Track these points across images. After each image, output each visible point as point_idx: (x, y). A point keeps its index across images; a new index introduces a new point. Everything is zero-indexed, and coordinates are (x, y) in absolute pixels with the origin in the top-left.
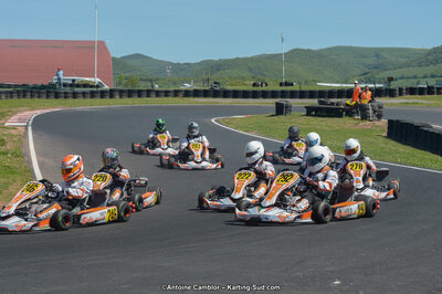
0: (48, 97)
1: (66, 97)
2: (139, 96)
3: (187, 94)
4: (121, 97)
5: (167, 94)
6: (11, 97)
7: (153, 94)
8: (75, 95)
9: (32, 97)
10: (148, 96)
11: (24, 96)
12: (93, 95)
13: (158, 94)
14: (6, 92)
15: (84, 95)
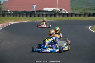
0: (27, 16)
1: (35, 16)
2: (68, 16)
3: (90, 15)
5: (80, 15)
6: (10, 16)
7: (74, 15)
8: (39, 16)
9: (20, 16)
10: (72, 16)
11: (16, 16)
12: (47, 15)
13: (76, 15)
15: (43, 15)
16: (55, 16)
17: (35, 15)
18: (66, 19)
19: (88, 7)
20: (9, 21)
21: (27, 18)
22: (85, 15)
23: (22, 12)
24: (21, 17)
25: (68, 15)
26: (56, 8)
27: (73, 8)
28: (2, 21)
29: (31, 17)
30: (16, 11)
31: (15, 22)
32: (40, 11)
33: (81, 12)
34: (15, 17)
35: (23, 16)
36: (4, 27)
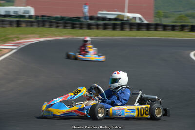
0: (65, 27)
1: (81, 28)
4: (131, 29)
5: (173, 28)
6: (32, 26)
7: (160, 28)
8: (89, 27)
9: (51, 26)
10: (156, 29)
11: (44, 26)
12: (105, 27)
13: (165, 28)
14: (27, 22)
15: (98, 27)
16: (122, 29)
17: (81, 25)
18: (144, 36)
19: (190, 12)
20: (30, 35)
21: (66, 31)
22: (182, 28)
23: (56, 18)
24: (53, 29)
25: (148, 27)
26: (124, 12)
27: (158, 13)
28: (15, 36)
29: (72, 30)
30: (43, 16)
31: (42, 39)
32: (91, 18)
33: (175, 22)
34: (41, 29)
35: (57, 27)
36: (20, 48)
